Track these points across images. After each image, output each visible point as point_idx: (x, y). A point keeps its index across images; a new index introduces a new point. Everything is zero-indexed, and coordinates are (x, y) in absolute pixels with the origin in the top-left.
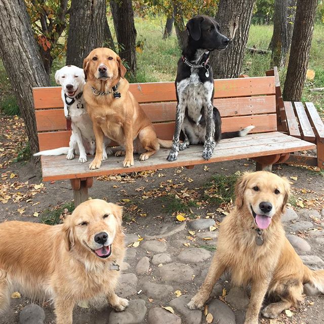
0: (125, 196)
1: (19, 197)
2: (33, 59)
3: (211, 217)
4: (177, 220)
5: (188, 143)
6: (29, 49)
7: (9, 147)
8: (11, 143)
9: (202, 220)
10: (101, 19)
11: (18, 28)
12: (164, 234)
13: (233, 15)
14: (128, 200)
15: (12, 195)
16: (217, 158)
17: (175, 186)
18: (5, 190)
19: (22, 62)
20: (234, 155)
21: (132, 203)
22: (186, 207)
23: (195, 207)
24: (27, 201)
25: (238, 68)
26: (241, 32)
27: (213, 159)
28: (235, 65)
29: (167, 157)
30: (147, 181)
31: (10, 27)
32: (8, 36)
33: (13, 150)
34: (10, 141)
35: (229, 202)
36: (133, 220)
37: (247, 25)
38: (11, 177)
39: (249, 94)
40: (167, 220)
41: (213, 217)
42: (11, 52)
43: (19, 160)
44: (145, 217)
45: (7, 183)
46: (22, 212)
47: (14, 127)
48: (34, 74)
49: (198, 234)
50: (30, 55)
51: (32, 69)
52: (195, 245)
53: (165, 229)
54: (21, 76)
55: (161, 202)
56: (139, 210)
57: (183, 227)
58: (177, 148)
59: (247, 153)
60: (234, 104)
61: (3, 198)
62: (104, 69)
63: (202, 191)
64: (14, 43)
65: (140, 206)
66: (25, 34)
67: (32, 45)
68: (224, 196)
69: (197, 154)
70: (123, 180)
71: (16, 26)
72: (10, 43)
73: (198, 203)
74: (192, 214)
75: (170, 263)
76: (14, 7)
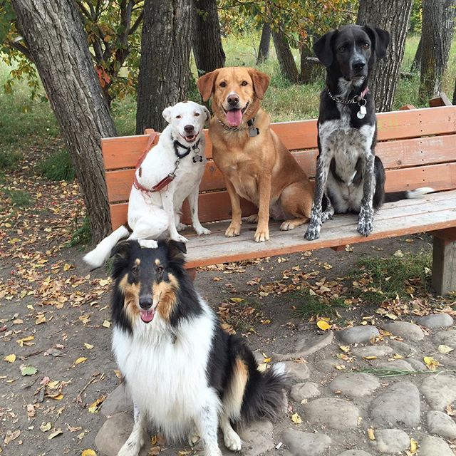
0: (233, 293)
1: (79, 299)
2: (94, 97)
3: (370, 323)
4: (319, 329)
5: (332, 213)
6: (88, 84)
7: (58, 226)
8: (60, 220)
9: (357, 329)
10: (187, 36)
11: (73, 54)
12: (301, 351)
13: (383, 19)
14: (239, 300)
15: (69, 295)
16: (381, 233)
17: (306, 276)
18: (58, 289)
19: (79, 103)
20: (406, 227)
21: (246, 303)
22: (328, 308)
23: (342, 307)
24: (92, 304)
25: (391, 96)
26: (394, 44)
27: (375, 235)
28: (386, 93)
29: (304, 234)
30: (263, 269)
31: (62, 53)
32: (59, 67)
33: (64, 230)
34: (58, 216)
35: (395, 298)
36: (252, 329)
37: (403, 33)
38: (65, 269)
39: (418, 135)
40: (302, 328)
41: (373, 323)
42: (64, 90)
43: (74, 245)
44: (269, 325)
45: (60, 277)
46: (85, 321)
47: (62, 196)
48: (95, 120)
49: (355, 350)
50: (89, 93)
51: (93, 112)
52: (354, 368)
53: (301, 344)
54: (78, 124)
55: (290, 301)
56: (257, 314)
57: (329, 340)
58: (319, 220)
59: (426, 224)
60: (395, 150)
61: (57, 301)
62: (236, 100)
63: (348, 283)
64: (67, 76)
65: (259, 309)
66: (83, 63)
67: (92, 78)
68: (385, 289)
69: (348, 227)
70: (227, 269)
71: (69, 51)
72: (61, 77)
73: (346, 302)
74: (339, 319)
75: (318, 397)
76: (66, 25)
